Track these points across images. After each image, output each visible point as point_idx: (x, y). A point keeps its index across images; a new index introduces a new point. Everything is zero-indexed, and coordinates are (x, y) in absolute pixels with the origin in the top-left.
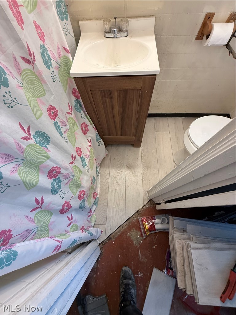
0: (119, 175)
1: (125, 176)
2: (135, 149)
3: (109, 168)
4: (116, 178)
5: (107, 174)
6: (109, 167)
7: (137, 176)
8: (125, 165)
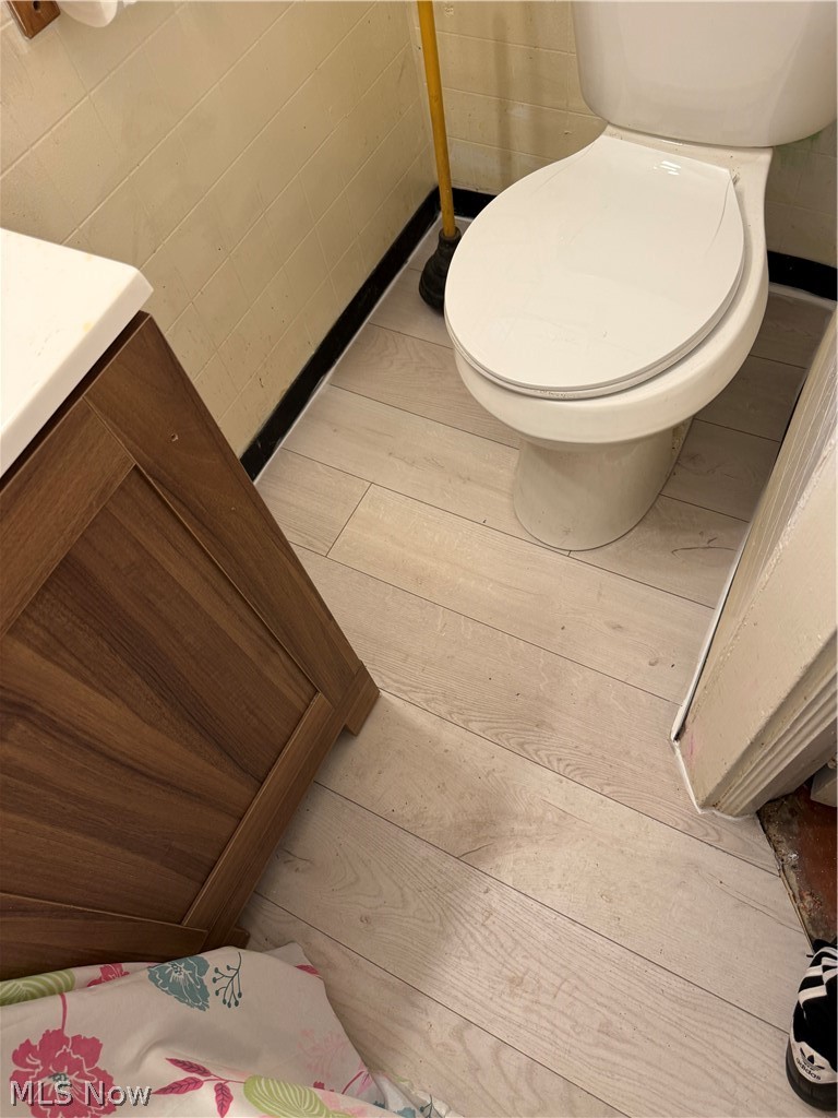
0: (509, 944)
1: (537, 906)
2: (371, 731)
3: (423, 1001)
4: (516, 982)
5: (461, 1039)
6: (411, 992)
7: (564, 815)
8: (450, 865)
